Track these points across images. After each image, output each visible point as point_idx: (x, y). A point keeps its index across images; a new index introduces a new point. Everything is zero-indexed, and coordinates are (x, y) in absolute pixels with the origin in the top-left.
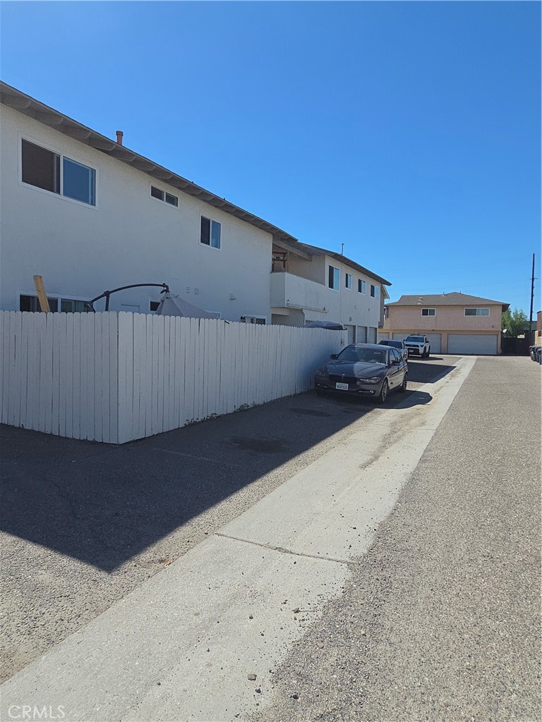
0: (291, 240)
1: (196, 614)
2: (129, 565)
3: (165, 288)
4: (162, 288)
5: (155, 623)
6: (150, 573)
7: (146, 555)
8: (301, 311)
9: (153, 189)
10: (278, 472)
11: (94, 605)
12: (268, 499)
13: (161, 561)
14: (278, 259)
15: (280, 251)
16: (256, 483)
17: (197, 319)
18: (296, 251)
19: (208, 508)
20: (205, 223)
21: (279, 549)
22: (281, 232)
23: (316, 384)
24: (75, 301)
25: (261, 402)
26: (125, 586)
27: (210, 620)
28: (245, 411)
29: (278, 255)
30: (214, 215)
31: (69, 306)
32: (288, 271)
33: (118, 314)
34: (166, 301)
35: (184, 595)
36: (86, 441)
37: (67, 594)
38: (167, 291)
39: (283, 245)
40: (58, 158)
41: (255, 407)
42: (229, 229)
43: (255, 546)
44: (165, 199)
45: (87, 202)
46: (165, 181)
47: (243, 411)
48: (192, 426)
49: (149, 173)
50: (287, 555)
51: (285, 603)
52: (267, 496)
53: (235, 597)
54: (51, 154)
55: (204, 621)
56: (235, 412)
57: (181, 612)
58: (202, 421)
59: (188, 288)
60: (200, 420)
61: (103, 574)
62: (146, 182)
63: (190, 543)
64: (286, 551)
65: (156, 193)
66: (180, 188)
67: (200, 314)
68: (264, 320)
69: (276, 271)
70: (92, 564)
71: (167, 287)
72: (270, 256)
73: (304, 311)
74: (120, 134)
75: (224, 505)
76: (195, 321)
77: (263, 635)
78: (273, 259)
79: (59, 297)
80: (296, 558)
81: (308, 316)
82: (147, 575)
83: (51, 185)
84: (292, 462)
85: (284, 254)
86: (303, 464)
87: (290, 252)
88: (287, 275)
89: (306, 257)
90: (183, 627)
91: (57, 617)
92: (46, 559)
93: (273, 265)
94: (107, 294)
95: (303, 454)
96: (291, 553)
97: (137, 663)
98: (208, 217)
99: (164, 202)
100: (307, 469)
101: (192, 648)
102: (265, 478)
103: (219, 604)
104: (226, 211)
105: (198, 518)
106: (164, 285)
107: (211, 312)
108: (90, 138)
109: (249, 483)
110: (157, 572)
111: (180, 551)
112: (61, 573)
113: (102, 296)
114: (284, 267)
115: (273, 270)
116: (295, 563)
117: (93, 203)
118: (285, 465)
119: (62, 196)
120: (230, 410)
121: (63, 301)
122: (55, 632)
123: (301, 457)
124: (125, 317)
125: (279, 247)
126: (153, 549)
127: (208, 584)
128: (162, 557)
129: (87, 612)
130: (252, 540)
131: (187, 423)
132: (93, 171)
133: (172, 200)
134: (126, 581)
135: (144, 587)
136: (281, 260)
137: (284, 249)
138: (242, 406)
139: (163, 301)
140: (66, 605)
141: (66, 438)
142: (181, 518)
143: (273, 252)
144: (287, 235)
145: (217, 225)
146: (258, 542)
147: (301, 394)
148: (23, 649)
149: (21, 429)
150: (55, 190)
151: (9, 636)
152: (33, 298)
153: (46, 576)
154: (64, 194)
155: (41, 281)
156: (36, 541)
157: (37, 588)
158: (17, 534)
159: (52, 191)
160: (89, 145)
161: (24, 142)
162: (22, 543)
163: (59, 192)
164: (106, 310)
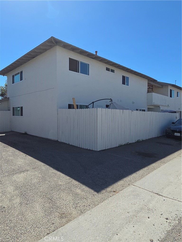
0: (155, 81)
1: (128, 213)
2: (104, 191)
3: (111, 100)
4: (110, 100)
5: (114, 213)
6: (111, 195)
7: (109, 189)
8: (159, 106)
9: (107, 68)
10: (154, 165)
11: (94, 203)
12: (150, 175)
13: (114, 192)
14: (150, 88)
15: (151, 85)
16: (145, 168)
17: (122, 110)
18: (156, 85)
19: (129, 175)
20: (124, 77)
21: (157, 194)
22: (151, 78)
23: (166, 133)
24: (83, 105)
25: (145, 139)
26: (103, 198)
27: (133, 215)
28: (139, 142)
29: (150, 87)
30: (126, 75)
31: (81, 107)
32: (154, 92)
33: (97, 109)
34: (111, 104)
35: (123, 205)
36: (87, 149)
37: (85, 198)
38: (112, 101)
39: (152, 83)
40: (79, 62)
41: (143, 141)
42: (132, 79)
43: (147, 191)
44: (110, 71)
45: (87, 74)
46: (111, 65)
47: (138, 142)
48: (121, 146)
49: (105, 63)
50: (161, 196)
51: (162, 215)
52: (150, 173)
53: (142, 209)
54: (77, 61)
55: (131, 216)
56: (135, 142)
57: (123, 211)
58: (124, 145)
59: (118, 100)
60: (123, 144)
61: (96, 193)
62: (104, 66)
63: (123, 187)
64: (160, 195)
65: (108, 69)
66: (115, 67)
67: (123, 108)
68: (145, 110)
69: (149, 92)
70: (92, 189)
71: (112, 100)
72: (147, 87)
73: (160, 106)
74: (96, 52)
75: (134, 175)
76: (121, 111)
77: (154, 225)
78: (148, 88)
79: (79, 104)
80: (164, 198)
81: (162, 108)
82: (110, 196)
83: (76, 70)
84: (159, 162)
85: (152, 86)
86: (163, 163)
87: (154, 85)
88: (153, 93)
89: (161, 87)
90: (124, 216)
91: (83, 205)
92: (78, 185)
93: (148, 90)
94: (93, 103)
95: (163, 159)
96: (162, 196)
97: (109, 225)
98: (124, 75)
99: (110, 72)
100: (166, 165)
101: (127, 224)
102: (149, 167)
103: (136, 211)
104: (131, 73)
105: (125, 178)
106: (111, 99)
107: (127, 108)
108: (88, 55)
109: (143, 168)
110: (113, 195)
111: (120, 189)
112: (83, 190)
113: (92, 103)
114: (152, 90)
115: (148, 92)
116: (164, 200)
117: (89, 75)
118: (156, 163)
120: (134, 141)
121: (80, 106)
122: (83, 209)
123: (163, 160)
124: (99, 109)
125: (150, 84)
126: (111, 187)
127: (131, 202)
128: (114, 190)
129: (92, 205)
130: (146, 189)
131: (119, 145)
132: (89, 65)
133: (113, 71)
134: (103, 197)
135: (109, 200)
136: (151, 88)
137: (152, 84)
138: (138, 140)
139: (110, 104)
140: (85, 201)
141: (81, 148)
142: (120, 178)
143: (148, 86)
144: (153, 79)
145: (128, 78)
146: (148, 190)
147: (160, 137)
148: (74, 213)
149: (69, 144)
150: (78, 72)
151: (70, 208)
152: (72, 105)
153: (79, 191)
154: (80, 73)
155: (75, 100)
156: (75, 179)
157: (77, 194)
158: (70, 177)
159: (77, 72)
160: (87, 57)
161: (70, 59)
162: (71, 179)
163: (79, 72)
164: (93, 108)
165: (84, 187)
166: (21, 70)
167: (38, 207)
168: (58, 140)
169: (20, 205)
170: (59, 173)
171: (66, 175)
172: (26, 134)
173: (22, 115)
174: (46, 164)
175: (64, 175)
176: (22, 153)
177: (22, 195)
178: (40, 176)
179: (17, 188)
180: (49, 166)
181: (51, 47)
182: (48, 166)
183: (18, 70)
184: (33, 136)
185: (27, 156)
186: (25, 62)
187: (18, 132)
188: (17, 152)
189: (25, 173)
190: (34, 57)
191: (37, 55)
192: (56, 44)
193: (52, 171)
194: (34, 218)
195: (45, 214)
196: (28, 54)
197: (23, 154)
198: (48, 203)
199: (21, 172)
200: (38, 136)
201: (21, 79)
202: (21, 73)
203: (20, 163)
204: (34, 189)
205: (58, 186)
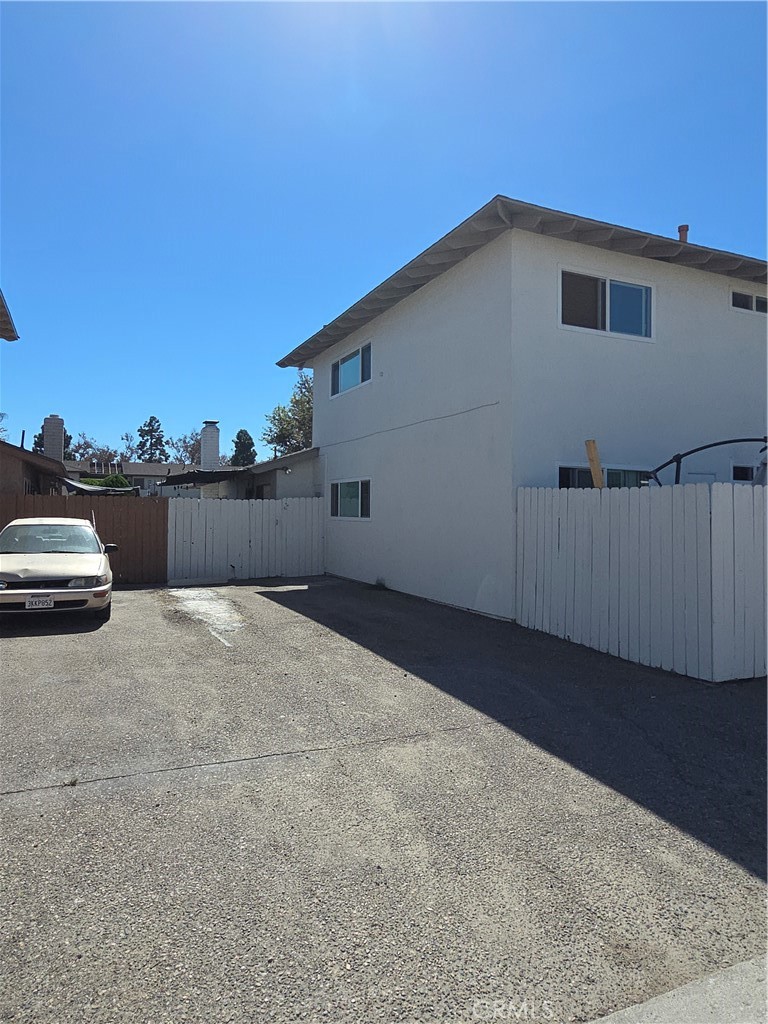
9: (735, 296)
11: (761, 927)
24: (625, 471)
36: (659, 671)
37: (712, 895)
40: (604, 284)
44: (754, 307)
45: (639, 333)
46: (754, 279)
49: (729, 275)
54: (595, 280)
61: (758, 883)
62: (724, 288)
65: (740, 301)
74: (683, 230)
79: (605, 467)
83: (593, 322)
91: (709, 926)
92: (662, 832)
94: (678, 459)
99: (753, 312)
106: (765, 440)
113: (671, 462)
117: (648, 334)
119: (608, 333)
121: (609, 473)
122: (713, 948)
124: (721, 489)
129: (753, 935)
132: (648, 290)
139: (765, 465)
140: (716, 912)
141: (630, 661)
148: (673, 953)
149: (567, 642)
150: (600, 326)
151: (648, 927)
152: (573, 469)
153: (670, 858)
154: (611, 330)
155: (595, 448)
156: (639, 802)
157: (662, 869)
158: (611, 786)
159: (596, 328)
160: (643, 256)
161: (565, 274)
162: (620, 800)
163: (604, 328)
164: (677, 482)
165: (690, 843)
166: (367, 342)
167: (506, 893)
168: (519, 622)
169: (433, 871)
170: (555, 762)
171: (592, 776)
172: (380, 587)
173: (365, 512)
174: (493, 717)
175: (583, 776)
176: (387, 664)
177: (433, 831)
178: (480, 763)
179: (405, 800)
180: (505, 725)
181: (489, 237)
182: (503, 729)
183: (354, 344)
184: (409, 597)
185: (410, 676)
186: (381, 311)
187: (353, 581)
188: (370, 658)
189: (419, 745)
190: (416, 288)
191: (428, 279)
192: (511, 221)
193: (525, 750)
194: (503, 937)
195: (542, 930)
196: (399, 276)
197: (394, 666)
198: (544, 884)
199: (405, 738)
200: (429, 597)
201: (365, 376)
202: (367, 350)
203: (391, 703)
204: (472, 814)
205: (568, 821)
